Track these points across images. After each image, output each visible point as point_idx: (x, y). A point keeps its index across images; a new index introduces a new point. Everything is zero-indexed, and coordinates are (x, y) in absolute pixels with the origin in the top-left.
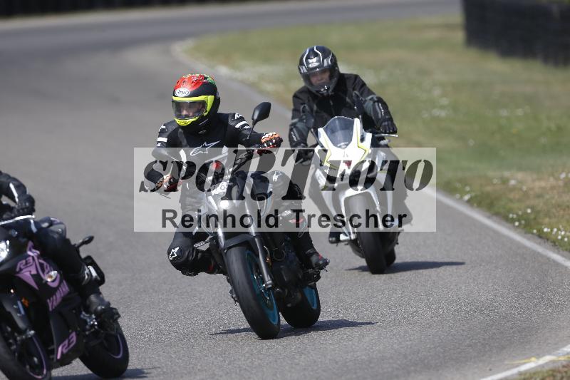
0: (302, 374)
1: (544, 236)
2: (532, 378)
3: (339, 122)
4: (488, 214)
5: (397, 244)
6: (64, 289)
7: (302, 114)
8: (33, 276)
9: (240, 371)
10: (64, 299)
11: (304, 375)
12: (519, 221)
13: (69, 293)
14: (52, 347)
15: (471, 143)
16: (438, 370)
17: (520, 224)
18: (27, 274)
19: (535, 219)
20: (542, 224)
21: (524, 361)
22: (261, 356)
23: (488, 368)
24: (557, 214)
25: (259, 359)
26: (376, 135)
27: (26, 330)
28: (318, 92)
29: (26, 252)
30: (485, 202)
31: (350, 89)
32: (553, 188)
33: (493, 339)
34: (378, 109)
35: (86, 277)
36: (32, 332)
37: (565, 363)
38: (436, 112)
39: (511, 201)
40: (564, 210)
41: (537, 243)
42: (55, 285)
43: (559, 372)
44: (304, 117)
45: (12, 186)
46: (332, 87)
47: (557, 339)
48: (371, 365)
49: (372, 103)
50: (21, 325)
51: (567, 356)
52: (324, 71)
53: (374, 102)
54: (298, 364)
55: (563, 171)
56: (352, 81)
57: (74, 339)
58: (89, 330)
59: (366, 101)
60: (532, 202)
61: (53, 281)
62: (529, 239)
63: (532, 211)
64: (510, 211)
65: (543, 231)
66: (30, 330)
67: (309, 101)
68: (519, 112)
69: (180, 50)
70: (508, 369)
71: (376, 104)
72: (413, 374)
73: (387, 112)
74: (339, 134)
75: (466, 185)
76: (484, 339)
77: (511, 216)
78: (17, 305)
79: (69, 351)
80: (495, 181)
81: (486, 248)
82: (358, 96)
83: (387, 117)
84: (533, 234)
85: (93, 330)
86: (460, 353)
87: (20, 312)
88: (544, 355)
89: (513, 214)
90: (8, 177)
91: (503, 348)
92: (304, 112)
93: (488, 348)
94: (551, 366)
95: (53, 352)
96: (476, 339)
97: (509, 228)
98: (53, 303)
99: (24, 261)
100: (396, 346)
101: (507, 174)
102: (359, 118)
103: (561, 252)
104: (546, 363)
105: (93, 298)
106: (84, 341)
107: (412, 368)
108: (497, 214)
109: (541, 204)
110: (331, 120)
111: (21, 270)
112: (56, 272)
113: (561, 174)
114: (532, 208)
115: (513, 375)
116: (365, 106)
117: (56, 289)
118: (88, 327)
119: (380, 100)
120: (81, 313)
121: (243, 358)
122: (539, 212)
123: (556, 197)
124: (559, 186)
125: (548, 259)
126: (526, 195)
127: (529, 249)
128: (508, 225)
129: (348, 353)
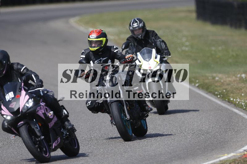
0: (126, 161)
1: (230, 101)
2: (225, 163)
3: (146, 51)
4: (206, 92)
6: (55, 119)
7: (130, 47)
8: (43, 113)
9: (99, 160)
10: (55, 123)
11: (127, 161)
12: (220, 95)
13: (57, 121)
14: (50, 144)
15: (199, 61)
16: (185, 159)
17: (220, 96)
18: (41, 113)
19: (227, 94)
20: (229, 97)
21: (222, 155)
22: (108, 153)
23: (206, 159)
24: (236, 92)
25: (107, 154)
26: (162, 56)
27: (41, 136)
28: (137, 37)
29: (40, 103)
30: (205, 87)
31: (151, 37)
32: (234, 81)
33: (208, 146)
34: (162, 45)
35: (64, 114)
36: (43, 137)
37: (239, 157)
38: (184, 48)
39: (216, 86)
40: (239, 90)
41: (227, 105)
42: (51, 117)
43: (237, 160)
44: (131, 48)
45: (33, 76)
46: (143, 35)
47: (236, 146)
48: (156, 157)
49: (159, 42)
50: (38, 134)
51: (240, 154)
52: (140, 28)
53: (161, 42)
54: (124, 157)
55: (239, 74)
56: (152, 33)
57: (59, 140)
58: (65, 136)
59: (157, 41)
60: (227, 87)
61: (51, 116)
62: (224, 103)
63: (226, 91)
64: (216, 91)
65: (230, 99)
66: (42, 136)
67: (133, 41)
68: (220, 48)
70: (215, 159)
71: (161, 43)
72: (174, 161)
73: (166, 46)
74: (146, 55)
75: (197, 80)
76: (205, 146)
77: (216, 93)
78: (36, 125)
79: (57, 145)
80: (209, 78)
81: (206, 107)
82: (154, 40)
83: (166, 48)
84: (226, 100)
85: (67, 136)
86: (194, 152)
87: (38, 129)
88: (230, 153)
90: (31, 71)
91: (213, 150)
92: (131, 46)
93: (206, 150)
94: (234, 158)
95: (51, 145)
96: (201, 146)
97: (215, 98)
98: (51, 125)
99: (39, 107)
100: (166, 149)
101: (214, 75)
102: (154, 49)
104: (231, 157)
105: (66, 123)
106: (63, 141)
107: (174, 159)
108: (210, 92)
109: (229, 88)
110: (143, 49)
111: (38, 111)
112: (52, 112)
113: (238, 75)
114: (226, 89)
115: (217, 162)
116: (157, 43)
117: (52, 119)
118: (64, 135)
119: (163, 41)
120: (61, 129)
121: (100, 154)
122: (229, 91)
123: (236, 85)
124: (237, 80)
125: (232, 111)
126: (223, 84)
127: (224, 107)
128: (215, 97)
129: (146, 152)
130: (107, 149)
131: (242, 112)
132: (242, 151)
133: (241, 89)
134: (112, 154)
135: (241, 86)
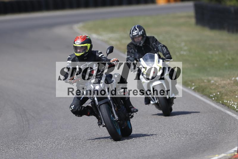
1: (224, 104)
4: (202, 95)
5: (174, 104)
12: (214, 97)
15: (196, 65)
17: (215, 99)
19: (221, 97)
20: (224, 99)
21: (213, 156)
24: (230, 95)
30: (201, 90)
31: (151, 42)
32: (229, 84)
33: (201, 147)
34: (164, 50)
37: (230, 157)
38: (182, 53)
39: (211, 89)
40: (233, 93)
41: (221, 107)
47: (227, 147)
49: (161, 47)
51: (231, 154)
53: (162, 47)
55: (233, 77)
56: (152, 39)
59: (158, 46)
60: (220, 90)
62: (218, 105)
64: (211, 93)
65: (224, 102)
67: (134, 48)
68: (217, 52)
69: (77, 27)
74: (149, 60)
75: (193, 83)
76: (197, 147)
77: (211, 96)
80: (205, 81)
82: (155, 45)
84: (220, 103)
86: (186, 153)
88: (221, 154)
89: (212, 95)
91: (205, 151)
92: (132, 53)
93: (198, 151)
96: (193, 147)
97: (210, 101)
100: (160, 150)
101: (210, 78)
102: (157, 54)
103: (231, 111)
104: (222, 157)
108: (205, 95)
110: (145, 55)
113: (232, 78)
114: (220, 92)
116: (159, 48)
119: (164, 46)
121: (96, 156)
122: (223, 94)
123: (230, 87)
124: (232, 83)
125: (226, 113)
126: (217, 87)
127: (218, 109)
128: (210, 99)
129: (140, 153)
130: (102, 151)
131: (235, 114)
132: (233, 151)
133: (235, 92)
134: (108, 155)
135: (235, 89)
